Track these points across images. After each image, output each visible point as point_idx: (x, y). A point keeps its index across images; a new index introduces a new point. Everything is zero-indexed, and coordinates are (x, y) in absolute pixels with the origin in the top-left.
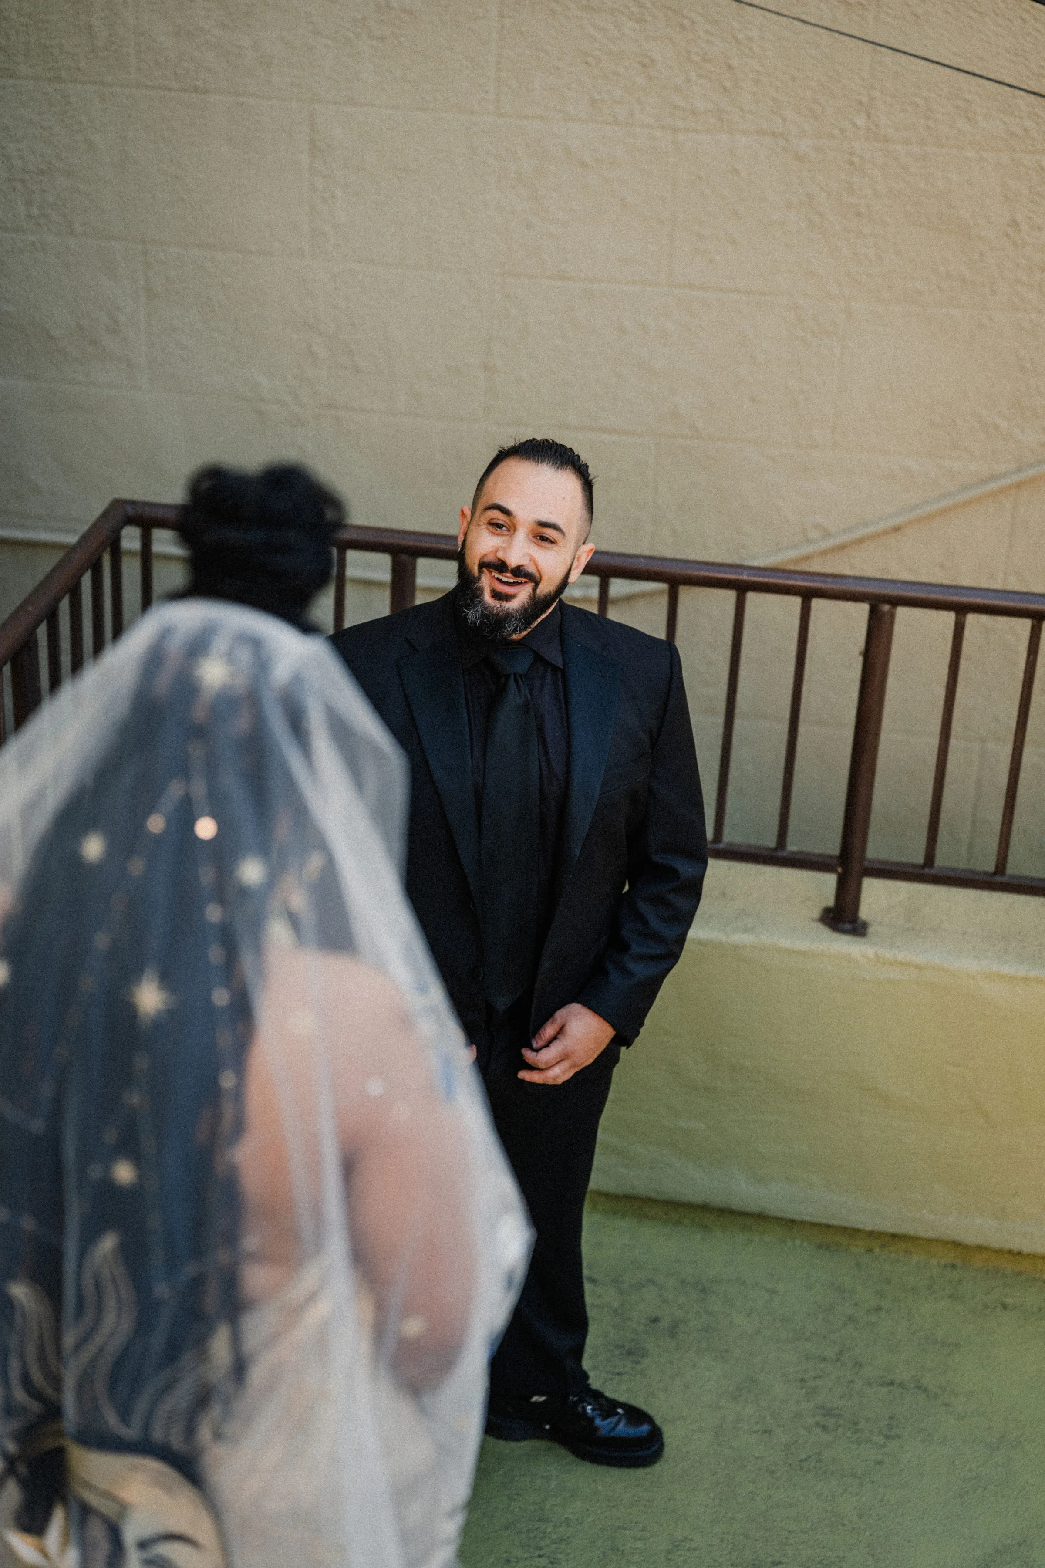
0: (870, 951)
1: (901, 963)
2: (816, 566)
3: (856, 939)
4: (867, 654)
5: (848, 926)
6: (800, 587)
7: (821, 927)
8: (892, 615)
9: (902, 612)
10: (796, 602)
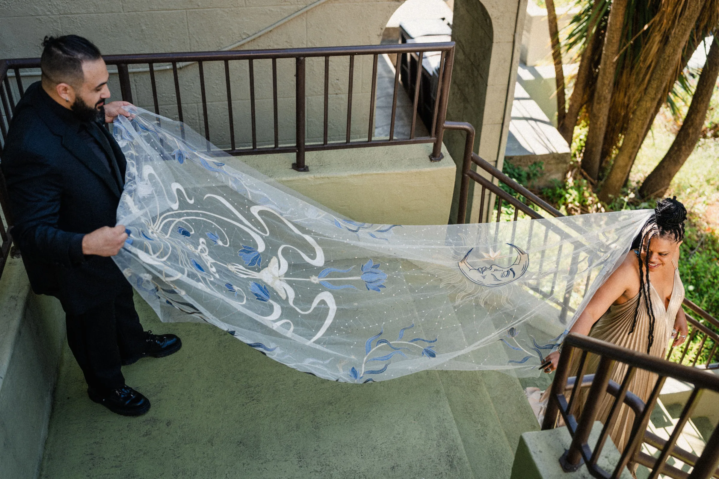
0: (312, 176)
1: (323, 178)
2: (246, 48)
3: (306, 173)
4: (297, 75)
5: (302, 169)
6: (270, 55)
7: (293, 170)
8: (304, 61)
9: (307, 59)
10: (270, 61)
